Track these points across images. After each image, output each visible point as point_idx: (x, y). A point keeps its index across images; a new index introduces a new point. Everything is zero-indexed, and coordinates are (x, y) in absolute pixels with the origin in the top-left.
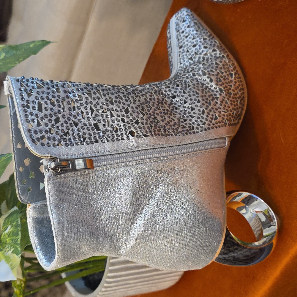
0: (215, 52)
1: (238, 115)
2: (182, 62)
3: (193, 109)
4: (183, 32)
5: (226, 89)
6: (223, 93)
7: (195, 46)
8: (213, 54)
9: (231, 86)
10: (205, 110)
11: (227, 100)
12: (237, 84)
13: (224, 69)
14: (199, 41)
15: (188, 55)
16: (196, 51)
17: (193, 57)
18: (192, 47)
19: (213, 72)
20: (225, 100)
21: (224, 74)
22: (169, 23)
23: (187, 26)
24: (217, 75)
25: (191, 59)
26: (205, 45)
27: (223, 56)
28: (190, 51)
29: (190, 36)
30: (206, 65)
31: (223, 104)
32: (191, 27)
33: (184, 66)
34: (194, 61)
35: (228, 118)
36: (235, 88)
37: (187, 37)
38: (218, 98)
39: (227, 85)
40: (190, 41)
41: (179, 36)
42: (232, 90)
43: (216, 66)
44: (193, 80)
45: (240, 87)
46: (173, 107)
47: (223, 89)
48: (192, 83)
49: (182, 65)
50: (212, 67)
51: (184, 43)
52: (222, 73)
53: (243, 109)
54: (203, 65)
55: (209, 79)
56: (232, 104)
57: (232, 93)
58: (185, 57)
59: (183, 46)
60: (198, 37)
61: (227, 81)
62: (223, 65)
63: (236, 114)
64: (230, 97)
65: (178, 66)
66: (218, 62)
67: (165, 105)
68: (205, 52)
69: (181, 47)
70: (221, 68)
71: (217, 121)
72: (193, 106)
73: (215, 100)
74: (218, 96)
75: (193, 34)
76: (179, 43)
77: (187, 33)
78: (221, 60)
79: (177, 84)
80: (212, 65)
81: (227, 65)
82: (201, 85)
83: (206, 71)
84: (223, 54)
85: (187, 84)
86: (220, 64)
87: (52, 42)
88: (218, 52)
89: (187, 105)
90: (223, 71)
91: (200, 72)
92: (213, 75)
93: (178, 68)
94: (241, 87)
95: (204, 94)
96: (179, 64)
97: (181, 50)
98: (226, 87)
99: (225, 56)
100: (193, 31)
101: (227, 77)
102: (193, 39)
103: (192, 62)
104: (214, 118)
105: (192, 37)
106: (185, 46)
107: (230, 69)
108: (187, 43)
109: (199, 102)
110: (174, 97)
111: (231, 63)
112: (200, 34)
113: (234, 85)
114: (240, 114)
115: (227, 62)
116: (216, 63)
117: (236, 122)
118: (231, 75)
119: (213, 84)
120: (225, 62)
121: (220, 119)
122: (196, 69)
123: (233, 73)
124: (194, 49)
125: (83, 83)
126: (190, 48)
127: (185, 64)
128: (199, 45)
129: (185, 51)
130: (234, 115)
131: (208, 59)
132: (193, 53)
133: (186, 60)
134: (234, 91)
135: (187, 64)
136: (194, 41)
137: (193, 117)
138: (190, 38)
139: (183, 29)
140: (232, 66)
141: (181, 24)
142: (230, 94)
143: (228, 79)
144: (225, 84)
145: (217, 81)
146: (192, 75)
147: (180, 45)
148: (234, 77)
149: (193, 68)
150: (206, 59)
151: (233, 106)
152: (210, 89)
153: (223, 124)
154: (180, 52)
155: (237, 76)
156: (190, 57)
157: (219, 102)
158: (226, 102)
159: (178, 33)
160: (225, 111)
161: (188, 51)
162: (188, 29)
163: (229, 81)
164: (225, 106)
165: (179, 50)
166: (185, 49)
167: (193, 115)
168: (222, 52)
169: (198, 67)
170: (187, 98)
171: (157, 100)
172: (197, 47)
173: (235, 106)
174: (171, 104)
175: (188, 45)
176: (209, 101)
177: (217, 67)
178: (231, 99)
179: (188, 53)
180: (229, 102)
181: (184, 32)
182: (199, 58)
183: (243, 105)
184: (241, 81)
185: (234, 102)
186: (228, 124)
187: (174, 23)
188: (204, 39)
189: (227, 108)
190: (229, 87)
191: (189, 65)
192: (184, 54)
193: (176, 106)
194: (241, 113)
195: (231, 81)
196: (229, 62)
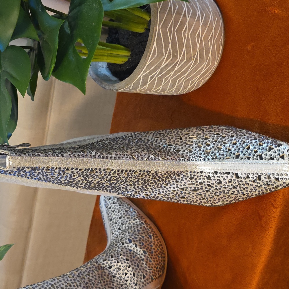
0: (136, 221)
1: (161, 267)
2: (113, 232)
3: (126, 274)
4: (110, 208)
5: (148, 249)
6: (147, 254)
7: (120, 218)
8: (134, 222)
9: (152, 246)
10: (135, 272)
11: (150, 259)
12: (156, 243)
13: (145, 233)
14: (123, 213)
15: (117, 226)
16: (122, 222)
17: (121, 227)
18: (118, 219)
19: (137, 238)
20: (149, 259)
21: (145, 237)
22: (100, 200)
23: (112, 202)
24: (140, 240)
25: (119, 229)
26: (128, 216)
27: (142, 223)
28: (118, 222)
29: (116, 210)
30: (130, 233)
31: (148, 264)
32: (116, 203)
33: (116, 235)
34: (122, 230)
35: (154, 274)
36: (155, 246)
37: (113, 211)
38: (143, 259)
39: (148, 246)
40: (117, 214)
41: (108, 211)
42: (153, 249)
43: (137, 232)
44: (123, 248)
45: (158, 244)
46: (111, 277)
47: (146, 250)
48: (122, 252)
49: (114, 235)
50: (135, 235)
51: (113, 216)
52: (143, 237)
53: (164, 261)
54: (128, 234)
55: (135, 245)
56: (154, 261)
57: (154, 251)
58: (115, 228)
59: (112, 219)
60: (121, 210)
61: (148, 243)
62: (143, 230)
63: (160, 268)
64: (152, 255)
65: (111, 236)
66: (139, 229)
67: (104, 277)
68: (129, 222)
69: (111, 220)
70: (142, 234)
71: (145, 279)
72: (126, 271)
73: (142, 262)
74: (143, 257)
75: (118, 208)
76: (109, 217)
77: (113, 208)
78: (141, 226)
79: (111, 255)
80: (135, 233)
81: (146, 229)
82: (129, 251)
83: (131, 239)
84: (141, 221)
85: (119, 253)
86: (141, 230)
87: (13, 245)
88: (138, 220)
89: (121, 272)
90: (144, 235)
91: (127, 240)
92: (137, 241)
93: (112, 238)
94: (160, 243)
95: (133, 259)
96: (112, 234)
97: (111, 222)
98: (148, 248)
99: (143, 222)
100: (117, 206)
101: (147, 239)
102: (119, 212)
103: (121, 231)
104: (142, 277)
105: (118, 211)
106: (114, 219)
107: (149, 232)
108: (115, 216)
109: (129, 267)
110: (110, 267)
111: (149, 226)
112: (123, 208)
113: (154, 244)
114: (163, 266)
115: (146, 227)
116: (138, 230)
117: (161, 273)
118: (150, 236)
119: (137, 248)
120: (144, 227)
121: (147, 277)
122: (124, 237)
123: (151, 234)
124: (120, 220)
125: (41, 283)
126: (117, 220)
127: (115, 234)
128: (124, 217)
129: (114, 223)
130: (158, 269)
131: (131, 227)
132: (120, 224)
133: (116, 230)
134: (154, 249)
135: (117, 233)
136: (119, 214)
137: (127, 281)
138: (116, 212)
139: (110, 206)
140: (150, 229)
141: (108, 202)
142: (152, 252)
143: (149, 241)
144: (147, 246)
145: (140, 246)
146: (121, 245)
147: (110, 218)
148: (152, 237)
149: (121, 237)
150: (130, 227)
151: (156, 262)
152: (136, 253)
153: (150, 280)
154: (111, 224)
155: (155, 235)
156: (118, 227)
157: (144, 263)
158: (150, 261)
159: (107, 209)
160: (151, 268)
161: (116, 223)
162: (113, 205)
163: (150, 242)
164: (150, 264)
165: (110, 223)
166: (114, 222)
167: (127, 279)
168: (141, 219)
169: (125, 236)
170: (120, 266)
171: (97, 276)
172: (122, 219)
173: (157, 261)
174: (109, 274)
175: (115, 217)
176: (137, 263)
177: (139, 233)
178: (154, 256)
179: (117, 225)
180: (152, 260)
181: (112, 208)
182: (125, 227)
183: (164, 257)
184: (159, 239)
185: (156, 258)
186: (155, 278)
187: (103, 200)
188: (126, 211)
189: (151, 266)
190: (150, 247)
191: (119, 234)
192: (114, 225)
193: (113, 274)
194: (164, 264)
195: (152, 242)
196: (147, 226)
